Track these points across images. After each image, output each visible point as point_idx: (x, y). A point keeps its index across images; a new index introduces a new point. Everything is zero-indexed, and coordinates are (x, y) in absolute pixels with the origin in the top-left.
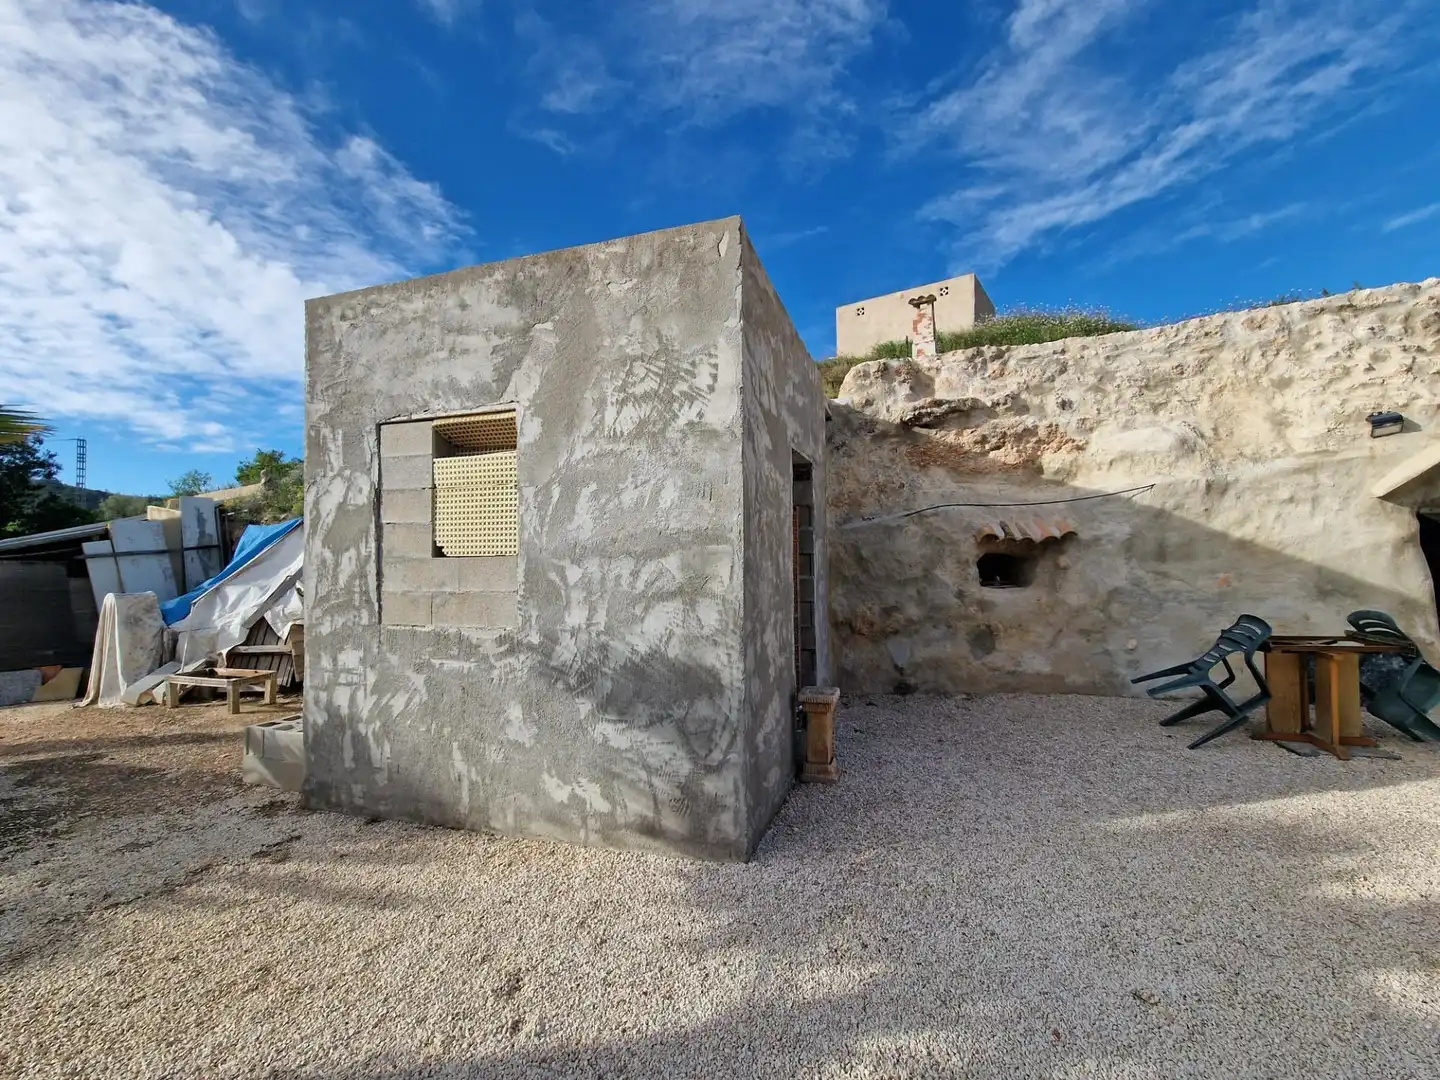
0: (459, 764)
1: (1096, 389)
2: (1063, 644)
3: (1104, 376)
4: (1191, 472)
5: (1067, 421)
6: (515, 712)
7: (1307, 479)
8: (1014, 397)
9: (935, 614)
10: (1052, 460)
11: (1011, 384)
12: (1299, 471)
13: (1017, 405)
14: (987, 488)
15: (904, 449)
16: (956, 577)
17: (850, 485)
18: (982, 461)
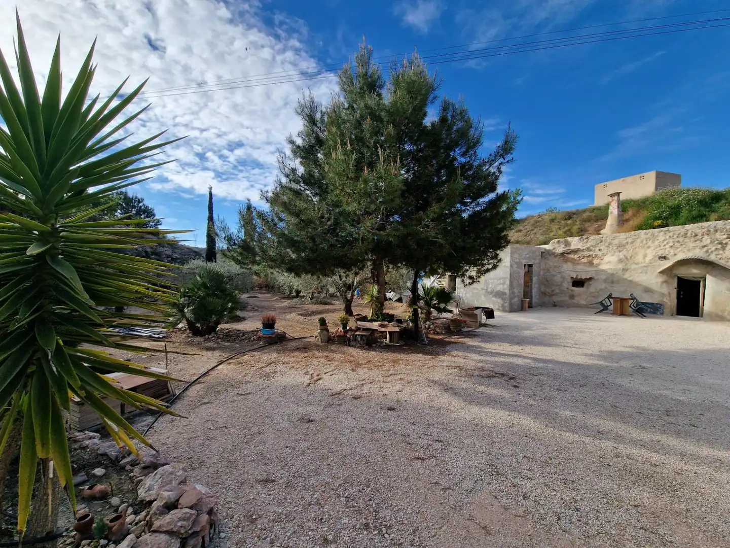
0: (476, 302)
1: (608, 247)
2: (589, 298)
3: (610, 244)
4: (620, 266)
5: (600, 253)
6: (483, 297)
7: (645, 268)
8: (588, 248)
9: (562, 292)
10: (595, 262)
11: (588, 245)
12: (645, 267)
13: (588, 249)
14: (580, 267)
15: (561, 259)
16: (567, 285)
17: (548, 265)
18: (580, 261)
